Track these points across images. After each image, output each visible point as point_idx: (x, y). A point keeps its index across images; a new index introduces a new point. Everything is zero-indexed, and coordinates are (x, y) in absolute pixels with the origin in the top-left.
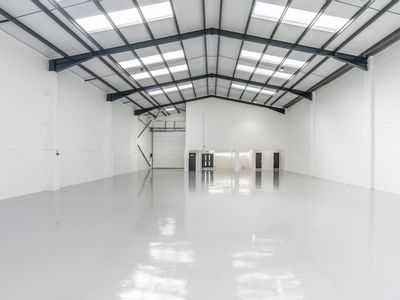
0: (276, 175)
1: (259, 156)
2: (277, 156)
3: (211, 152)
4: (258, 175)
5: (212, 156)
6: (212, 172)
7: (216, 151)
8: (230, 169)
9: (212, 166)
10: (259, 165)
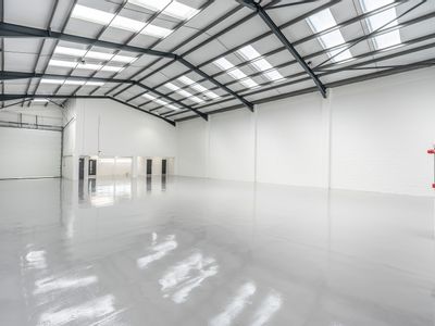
0: (164, 179)
1: (149, 163)
2: (164, 162)
3: (93, 158)
4: (149, 180)
5: (95, 162)
7: (100, 157)
8: (113, 176)
9: (95, 173)
10: (149, 171)
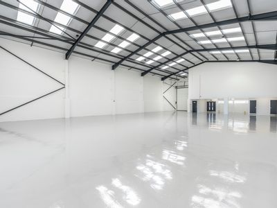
2: (274, 102)
3: (214, 100)
5: (215, 103)
6: (214, 115)
9: (214, 110)
10: (253, 111)
